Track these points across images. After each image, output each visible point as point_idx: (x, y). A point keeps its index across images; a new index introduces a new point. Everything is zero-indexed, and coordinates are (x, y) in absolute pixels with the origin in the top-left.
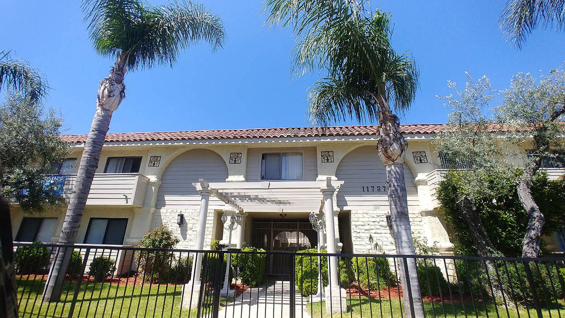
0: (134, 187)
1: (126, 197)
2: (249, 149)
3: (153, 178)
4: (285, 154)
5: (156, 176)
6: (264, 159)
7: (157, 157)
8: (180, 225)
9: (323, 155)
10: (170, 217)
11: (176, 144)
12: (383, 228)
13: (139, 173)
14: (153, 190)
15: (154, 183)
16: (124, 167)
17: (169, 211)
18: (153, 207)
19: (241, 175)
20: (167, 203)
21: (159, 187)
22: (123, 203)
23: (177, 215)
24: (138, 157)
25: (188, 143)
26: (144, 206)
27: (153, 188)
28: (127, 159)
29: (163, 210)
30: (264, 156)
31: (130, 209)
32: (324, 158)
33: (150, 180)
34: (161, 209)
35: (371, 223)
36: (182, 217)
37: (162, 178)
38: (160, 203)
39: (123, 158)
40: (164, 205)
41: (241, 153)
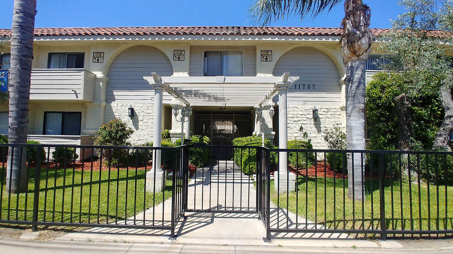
0: (82, 82)
1: (75, 92)
2: (191, 46)
3: (99, 74)
4: (226, 53)
5: (101, 72)
6: (206, 57)
7: (100, 53)
8: (131, 118)
9: (263, 54)
10: (121, 110)
11: (117, 39)
12: (309, 120)
13: (84, 69)
14: (101, 86)
15: (101, 79)
16: (68, 63)
17: (120, 105)
18: (104, 101)
19: (185, 72)
20: (116, 97)
21: (107, 83)
22: (73, 97)
23: (128, 109)
24: (80, 53)
25: (130, 39)
26: (95, 100)
27: (101, 83)
28: (70, 55)
29: (113, 104)
30: (206, 54)
31: (82, 104)
32: (263, 57)
33: (97, 76)
34: (112, 104)
35: (299, 116)
36: (132, 110)
37: (108, 74)
38: (110, 98)
39: (64, 54)
40: (114, 100)
41: (184, 51)
